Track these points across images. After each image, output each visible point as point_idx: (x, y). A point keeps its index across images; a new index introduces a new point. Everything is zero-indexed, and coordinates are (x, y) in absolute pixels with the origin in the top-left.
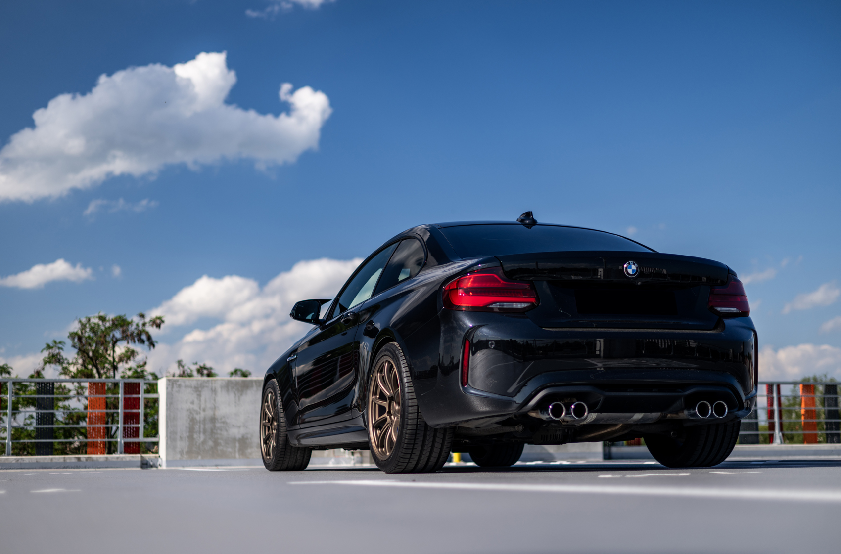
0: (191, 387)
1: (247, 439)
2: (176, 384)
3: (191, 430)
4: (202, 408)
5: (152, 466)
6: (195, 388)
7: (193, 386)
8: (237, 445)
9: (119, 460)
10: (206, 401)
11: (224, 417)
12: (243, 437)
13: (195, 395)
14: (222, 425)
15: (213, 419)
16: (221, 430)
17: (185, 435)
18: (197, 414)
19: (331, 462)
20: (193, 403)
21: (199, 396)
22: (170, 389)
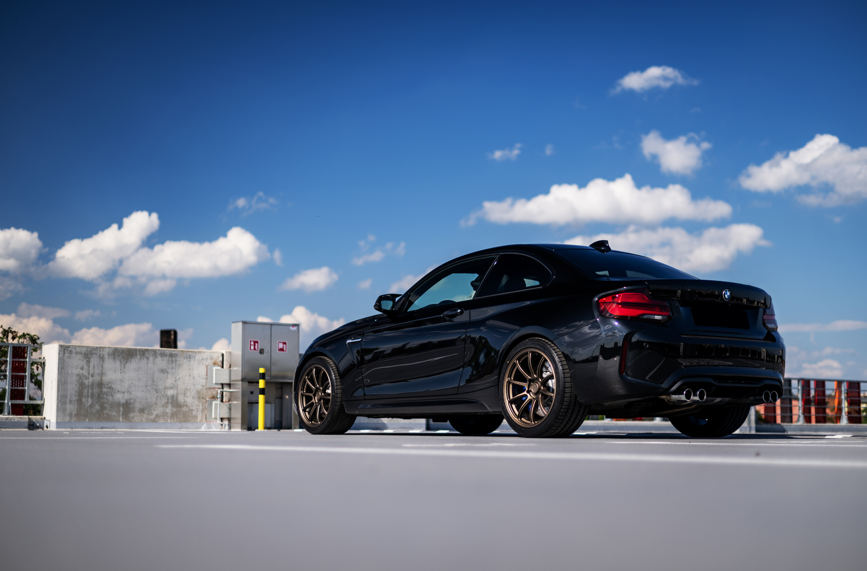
0: (81, 353)
1: (130, 404)
2: (68, 350)
3: (80, 394)
4: (90, 374)
5: (38, 428)
6: (85, 354)
7: (83, 352)
8: (121, 409)
9: (8, 421)
10: (94, 368)
11: (110, 383)
12: (127, 402)
13: (85, 361)
14: (108, 390)
15: (100, 385)
16: (107, 395)
17: (74, 398)
18: (86, 379)
19: (203, 427)
20: (82, 368)
21: (89, 362)
22: (61, 355)
